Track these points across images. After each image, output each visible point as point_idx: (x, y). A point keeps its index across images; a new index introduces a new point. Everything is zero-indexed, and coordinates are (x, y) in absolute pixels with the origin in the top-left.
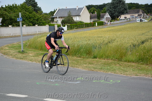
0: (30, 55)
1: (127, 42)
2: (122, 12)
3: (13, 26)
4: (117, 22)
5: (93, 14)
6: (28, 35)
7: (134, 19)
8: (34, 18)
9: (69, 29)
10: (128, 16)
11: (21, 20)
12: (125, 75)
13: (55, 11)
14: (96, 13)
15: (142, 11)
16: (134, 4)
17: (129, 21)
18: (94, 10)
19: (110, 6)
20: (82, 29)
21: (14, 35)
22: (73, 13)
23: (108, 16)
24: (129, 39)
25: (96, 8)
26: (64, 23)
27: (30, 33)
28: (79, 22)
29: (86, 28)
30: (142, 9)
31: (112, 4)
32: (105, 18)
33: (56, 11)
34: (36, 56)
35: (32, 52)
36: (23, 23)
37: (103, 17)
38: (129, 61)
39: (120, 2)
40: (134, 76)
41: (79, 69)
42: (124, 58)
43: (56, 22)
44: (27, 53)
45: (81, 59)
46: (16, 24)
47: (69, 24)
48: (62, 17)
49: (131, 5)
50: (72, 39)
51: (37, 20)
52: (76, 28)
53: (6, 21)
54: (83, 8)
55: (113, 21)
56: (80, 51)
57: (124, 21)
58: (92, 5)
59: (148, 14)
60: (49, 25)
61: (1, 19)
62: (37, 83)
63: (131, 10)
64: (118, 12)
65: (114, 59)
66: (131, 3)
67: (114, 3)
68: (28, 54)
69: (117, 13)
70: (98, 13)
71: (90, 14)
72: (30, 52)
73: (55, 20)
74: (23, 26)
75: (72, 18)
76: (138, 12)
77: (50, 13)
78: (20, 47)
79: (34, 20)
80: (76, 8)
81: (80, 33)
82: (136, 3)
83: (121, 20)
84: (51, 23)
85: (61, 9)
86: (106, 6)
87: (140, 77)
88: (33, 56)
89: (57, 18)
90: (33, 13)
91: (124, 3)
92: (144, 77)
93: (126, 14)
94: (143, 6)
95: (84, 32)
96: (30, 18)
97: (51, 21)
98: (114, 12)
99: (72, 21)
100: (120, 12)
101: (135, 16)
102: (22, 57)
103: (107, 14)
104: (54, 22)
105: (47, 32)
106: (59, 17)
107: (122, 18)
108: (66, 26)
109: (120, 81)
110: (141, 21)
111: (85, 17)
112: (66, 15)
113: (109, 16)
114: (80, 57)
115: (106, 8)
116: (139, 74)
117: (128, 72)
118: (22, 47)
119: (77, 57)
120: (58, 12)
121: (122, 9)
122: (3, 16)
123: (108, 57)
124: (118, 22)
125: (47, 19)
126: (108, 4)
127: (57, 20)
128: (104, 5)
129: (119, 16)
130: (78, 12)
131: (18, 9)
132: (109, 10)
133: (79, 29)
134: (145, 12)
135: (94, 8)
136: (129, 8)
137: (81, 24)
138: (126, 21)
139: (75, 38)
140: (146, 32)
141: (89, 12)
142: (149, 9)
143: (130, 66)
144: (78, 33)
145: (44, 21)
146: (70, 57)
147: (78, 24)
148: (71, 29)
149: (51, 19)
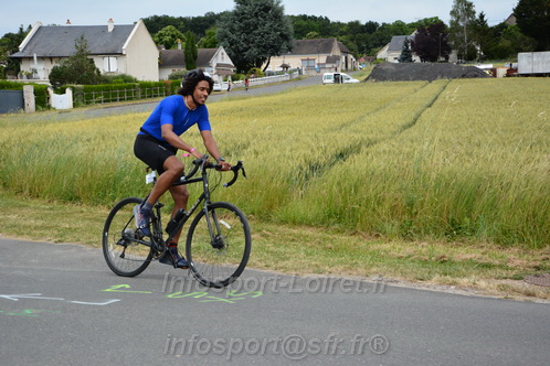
1: (287, 153)
2: (272, 47)
4: (255, 83)
5: (172, 50)
7: (314, 73)
9: (81, 103)
10: (294, 62)
12: (279, 272)
13: (22, 35)
14: (180, 47)
15: (339, 45)
16: (314, 18)
17: (299, 79)
18: (173, 36)
19: (230, 23)
20: (130, 102)
23: (223, 58)
24: (295, 145)
25: (180, 30)
26: (59, 80)
28: (118, 78)
29: (144, 101)
30: (341, 38)
31: (235, 13)
32: (214, 65)
33: (27, 33)
37: (206, 63)
38: (295, 223)
39: (267, 9)
40: (310, 275)
42: (278, 213)
43: (29, 76)
47: (79, 86)
48: (51, 59)
49: (302, 21)
52: (104, 101)
54: (131, 27)
55: (243, 76)
56: (118, 186)
57: (280, 79)
58: (166, 18)
59: (359, 55)
63: (304, 39)
64: (259, 46)
66: (304, 17)
67: (244, 13)
69: (254, 51)
70: (187, 48)
71: (159, 48)
73: (25, 67)
75: (92, 61)
76: (327, 49)
77: (3, 39)
80: (107, 26)
81: (123, 118)
82: (321, 18)
83: (271, 74)
84: (11, 80)
85: (48, 27)
86: (217, 21)
87: (331, 276)
89: (31, 58)
91: (278, 15)
92: (344, 276)
93: (286, 53)
94: (344, 29)
95: (137, 114)
97: (6, 69)
98: (245, 45)
99: (91, 75)
100: (264, 47)
101: (317, 61)
103: (221, 50)
104: (21, 76)
106: (41, 58)
107: (274, 67)
108: (69, 92)
109: (261, 293)
110: (337, 79)
111: (142, 62)
112: (69, 49)
113: (228, 61)
115: (219, 29)
116: (327, 267)
117: (292, 260)
119: (109, 208)
120: (36, 40)
121: (274, 36)
124: (260, 82)
126: (221, 17)
127: (32, 66)
128: (211, 20)
129: (264, 59)
130: (114, 42)
132: (226, 36)
133: (119, 103)
134: (351, 51)
135: (173, 28)
136: (296, 32)
137: (124, 84)
138: (288, 78)
139: (103, 138)
140: (353, 121)
141: (156, 43)
142: (364, 38)
143: (299, 237)
144: (114, 118)
146: (84, 209)
147: (113, 85)
148: (88, 103)
149: (9, 62)
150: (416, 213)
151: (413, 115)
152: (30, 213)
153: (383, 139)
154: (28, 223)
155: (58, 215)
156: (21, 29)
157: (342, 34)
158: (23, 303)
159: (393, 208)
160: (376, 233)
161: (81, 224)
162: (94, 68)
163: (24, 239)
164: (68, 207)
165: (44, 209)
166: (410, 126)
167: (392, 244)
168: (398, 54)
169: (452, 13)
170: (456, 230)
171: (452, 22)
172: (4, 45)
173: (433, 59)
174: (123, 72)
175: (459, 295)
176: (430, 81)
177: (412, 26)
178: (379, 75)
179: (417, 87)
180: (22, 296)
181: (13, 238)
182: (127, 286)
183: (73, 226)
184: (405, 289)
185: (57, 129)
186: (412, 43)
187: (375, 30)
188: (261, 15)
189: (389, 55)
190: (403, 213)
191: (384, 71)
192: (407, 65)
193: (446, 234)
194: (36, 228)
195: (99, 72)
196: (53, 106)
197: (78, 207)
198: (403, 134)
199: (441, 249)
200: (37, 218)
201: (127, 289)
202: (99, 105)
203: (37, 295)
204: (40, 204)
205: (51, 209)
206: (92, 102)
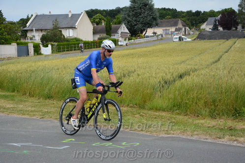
1: (154, 75)
2: (148, 24)
4: (140, 41)
5: (99, 26)
7: (170, 36)
9: (55, 51)
10: (159, 31)
12: (148, 134)
13: (28, 19)
14: (103, 24)
15: (182, 23)
16: (169, 9)
17: (161, 39)
18: (100, 19)
19: (127, 12)
20: (79, 51)
23: (124, 29)
24: (158, 71)
25: (104, 16)
26: (45, 40)
28: (73, 39)
29: (86, 50)
30: (182, 19)
31: (130, 7)
32: (120, 33)
33: (30, 18)
37: (116, 31)
38: (157, 109)
39: (146, 5)
40: (163, 135)
42: (149, 105)
47: (56, 44)
48: (42, 30)
49: (165, 12)
50: (58, 69)
52: (67, 51)
54: (80, 15)
55: (134, 38)
57: (152, 40)
58: (97, 10)
59: (191, 27)
60: (18, 44)
63: (164, 20)
64: (142, 23)
65: (131, 105)
66: (164, 9)
67: (134, 7)
69: (140, 26)
70: (106, 25)
71: (93, 25)
73: (29, 35)
75: (61, 31)
76: (175, 24)
77: (19, 21)
80: (68, 15)
81: (75, 58)
82: (173, 9)
83: (148, 37)
84: (22, 41)
85: (40, 15)
86: (121, 11)
87: (174, 136)
89: (32, 30)
91: (151, 8)
92: (180, 136)
93: (155, 27)
94: (184, 15)
95: (82, 57)
97: (21, 35)
98: (135, 23)
99: (60, 38)
100: (145, 24)
101: (170, 31)
103: (123, 25)
104: (28, 39)
105: (14, 56)
106: (37, 30)
107: (149, 33)
108: (50, 46)
109: (138, 144)
110: (180, 39)
111: (85, 31)
112: (50, 26)
113: (127, 31)
115: (122, 16)
116: (172, 131)
120: (35, 21)
121: (149, 18)
123: (121, 102)
124: (142, 41)
125: (14, 32)
126: (124, 9)
127: (33, 34)
128: (118, 11)
129: (144, 30)
130: (71, 21)
132: (126, 19)
133: (73, 52)
134: (188, 25)
135: (100, 15)
136: (160, 16)
137: (76, 42)
138: (156, 39)
139: (65, 68)
140: (188, 60)
141: (92, 22)
142: (194, 19)
143: (158, 116)
144: (71, 59)
145: (8, 37)
146: (55, 103)
147: (71, 43)
148: (58, 51)
149: (22, 32)
150: (217, 105)
151: (218, 57)
152: (29, 104)
153: (202, 69)
154: (28, 109)
155: (42, 105)
156: (28, 16)
157: (183, 17)
158: (24, 147)
159: (206, 103)
160: (198, 115)
161: (53, 110)
162: (62, 35)
163: (26, 117)
164: (47, 101)
165: (35, 102)
166: (216, 62)
167: (205, 120)
168: (211, 27)
169: (240, 6)
170: (238, 114)
171: (239, 10)
172: (20, 24)
173: (229, 29)
174: (76, 36)
175: (238, 146)
176: (227, 40)
177: (219, 12)
178: (202, 37)
179: (220, 43)
180: (23, 144)
181: (20, 116)
183: (49, 110)
184: (211, 142)
185: (44, 64)
186: (219, 21)
187: (199, 15)
188: (143, 8)
189: (206, 27)
190: (211, 105)
191: (204, 35)
192: (216, 32)
193: (233, 116)
194: (31, 111)
195: (64, 36)
196: (42, 53)
197: (52, 102)
198: (212, 66)
199: (230, 123)
200: (32, 107)
201: (73, 141)
202: (64, 53)
203: (30, 144)
204: (34, 100)
205: (39, 102)
206: (60, 51)
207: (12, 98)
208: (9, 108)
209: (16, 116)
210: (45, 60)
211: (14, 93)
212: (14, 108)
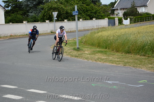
0: (86, 52)
3: (69, 20)
6: (85, 30)
8: (91, 11)
11: (77, 14)
13: (115, 2)
20: (148, 22)
21: (69, 31)
22: (138, 3)
26: (126, 16)
27: (87, 28)
28: (145, 14)
29: (153, 21)
33: (117, 2)
34: (92, 54)
35: (88, 49)
36: (80, 16)
41: (143, 69)
43: (117, 15)
44: (82, 50)
45: (145, 58)
46: (72, 18)
47: (132, 17)
48: (124, 9)
51: (95, 13)
52: (140, 22)
53: (62, 14)
56: (144, 49)
60: (109, 19)
61: (57, 13)
62: (93, 85)
68: (84, 52)
72: (86, 49)
73: (116, 12)
74: (79, 20)
75: (136, 9)
77: (110, 4)
78: (75, 43)
79: (91, 13)
81: (146, 27)
84: (111, 16)
88: (89, 54)
89: (118, 9)
90: (91, 5)
95: (151, 25)
96: (88, 10)
97: (110, 13)
99: (136, 13)
102: (77, 55)
104: (115, 15)
105: (106, 26)
106: (121, 9)
108: (129, 19)
112: (129, 6)
114: (145, 56)
118: (77, 44)
119: (140, 56)
120: (120, 3)
122: (58, 10)
125: (106, 11)
127: (118, 12)
130: (144, 2)
131: (74, 1)
133: (145, 22)
137: (147, 16)
139: (139, 34)
144: (143, 27)
145: (103, 14)
146: (132, 56)
147: (143, 16)
148: (134, 22)
149: (111, 11)
152: (116, 57)
154: (115, 60)
155: (124, 57)
158: (113, 84)
162: (137, 11)
163: (114, 65)
164: (127, 55)
165: (120, 56)
172: (110, 6)
174: (146, 11)
180: (113, 82)
181: (111, 64)
182: (146, 81)
183: (129, 61)
194: (117, 61)
195: (138, 12)
196: (124, 24)
197: (130, 55)
200: (118, 58)
201: (146, 82)
202: (138, 23)
203: (117, 82)
204: (119, 54)
205: (122, 56)
206: (136, 22)
207: (105, 53)
208: (103, 59)
209: (108, 64)
210: (125, 28)
211: (106, 50)
212: (107, 59)
